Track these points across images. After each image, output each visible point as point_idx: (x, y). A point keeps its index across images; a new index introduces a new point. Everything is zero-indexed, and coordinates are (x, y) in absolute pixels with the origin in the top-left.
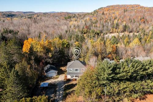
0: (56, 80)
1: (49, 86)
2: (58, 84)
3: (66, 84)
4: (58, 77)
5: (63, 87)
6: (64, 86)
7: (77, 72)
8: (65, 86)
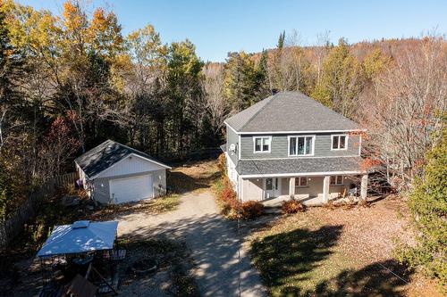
0: (170, 217)
1: (123, 253)
2: (186, 234)
3: (260, 236)
4: (177, 204)
5: (242, 253)
6: (246, 246)
7: (304, 155)
8: (257, 246)
